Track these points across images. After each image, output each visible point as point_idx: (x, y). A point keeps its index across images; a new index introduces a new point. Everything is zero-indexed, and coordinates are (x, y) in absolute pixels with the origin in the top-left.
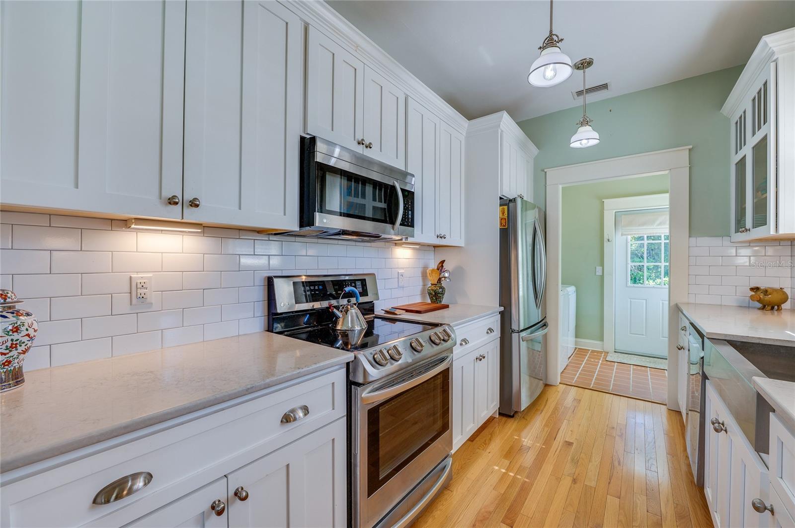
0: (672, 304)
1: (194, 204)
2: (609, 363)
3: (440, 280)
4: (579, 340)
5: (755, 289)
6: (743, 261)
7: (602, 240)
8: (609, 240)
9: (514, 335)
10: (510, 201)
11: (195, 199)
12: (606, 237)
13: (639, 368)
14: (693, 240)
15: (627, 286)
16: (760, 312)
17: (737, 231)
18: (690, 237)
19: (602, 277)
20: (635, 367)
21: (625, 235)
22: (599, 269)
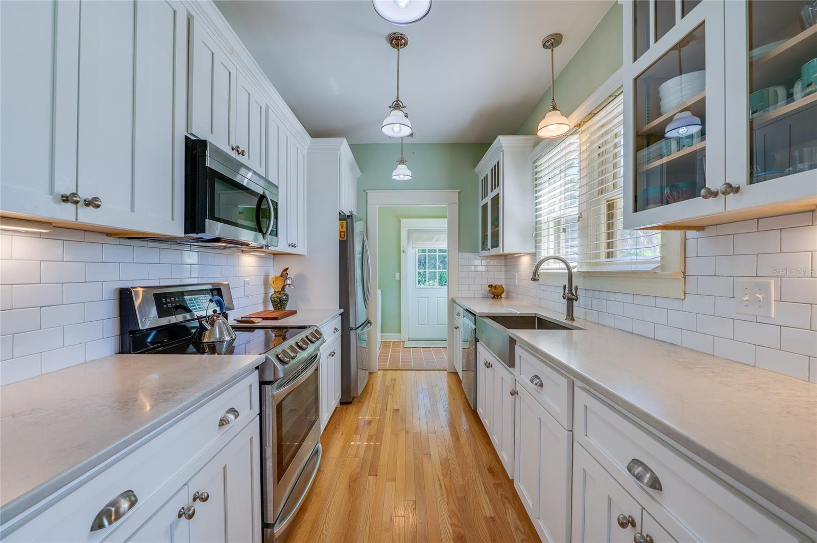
0: (450, 298)
1: (93, 203)
2: (407, 349)
3: (283, 288)
4: (383, 334)
5: (490, 286)
6: (482, 268)
7: (399, 252)
8: (404, 251)
9: (352, 332)
10: (348, 216)
11: (96, 199)
12: (402, 249)
13: (426, 349)
14: (460, 253)
15: (415, 288)
16: (492, 300)
17: (483, 249)
18: (459, 252)
19: (400, 281)
20: (424, 349)
21: (415, 248)
22: (397, 274)
